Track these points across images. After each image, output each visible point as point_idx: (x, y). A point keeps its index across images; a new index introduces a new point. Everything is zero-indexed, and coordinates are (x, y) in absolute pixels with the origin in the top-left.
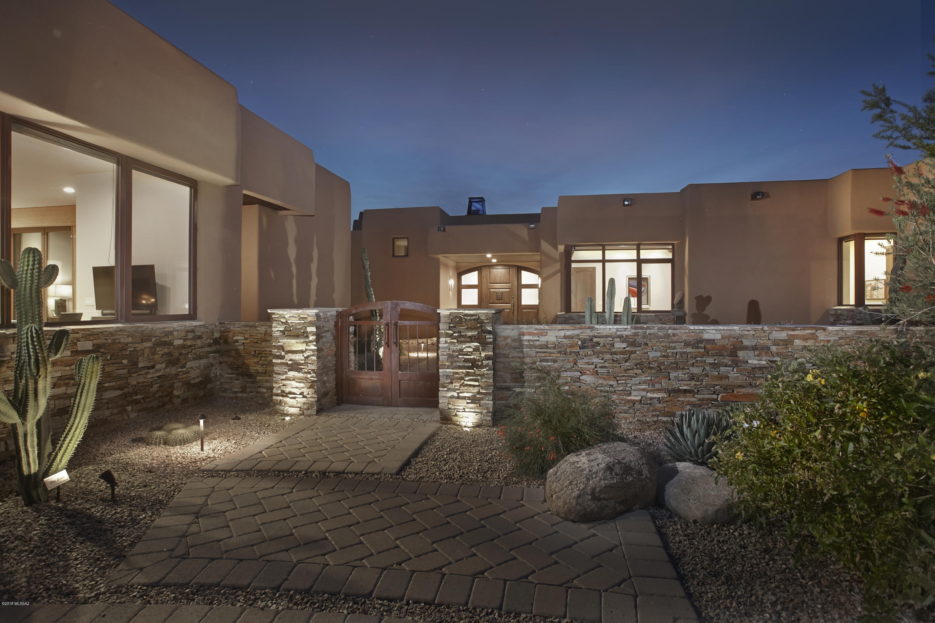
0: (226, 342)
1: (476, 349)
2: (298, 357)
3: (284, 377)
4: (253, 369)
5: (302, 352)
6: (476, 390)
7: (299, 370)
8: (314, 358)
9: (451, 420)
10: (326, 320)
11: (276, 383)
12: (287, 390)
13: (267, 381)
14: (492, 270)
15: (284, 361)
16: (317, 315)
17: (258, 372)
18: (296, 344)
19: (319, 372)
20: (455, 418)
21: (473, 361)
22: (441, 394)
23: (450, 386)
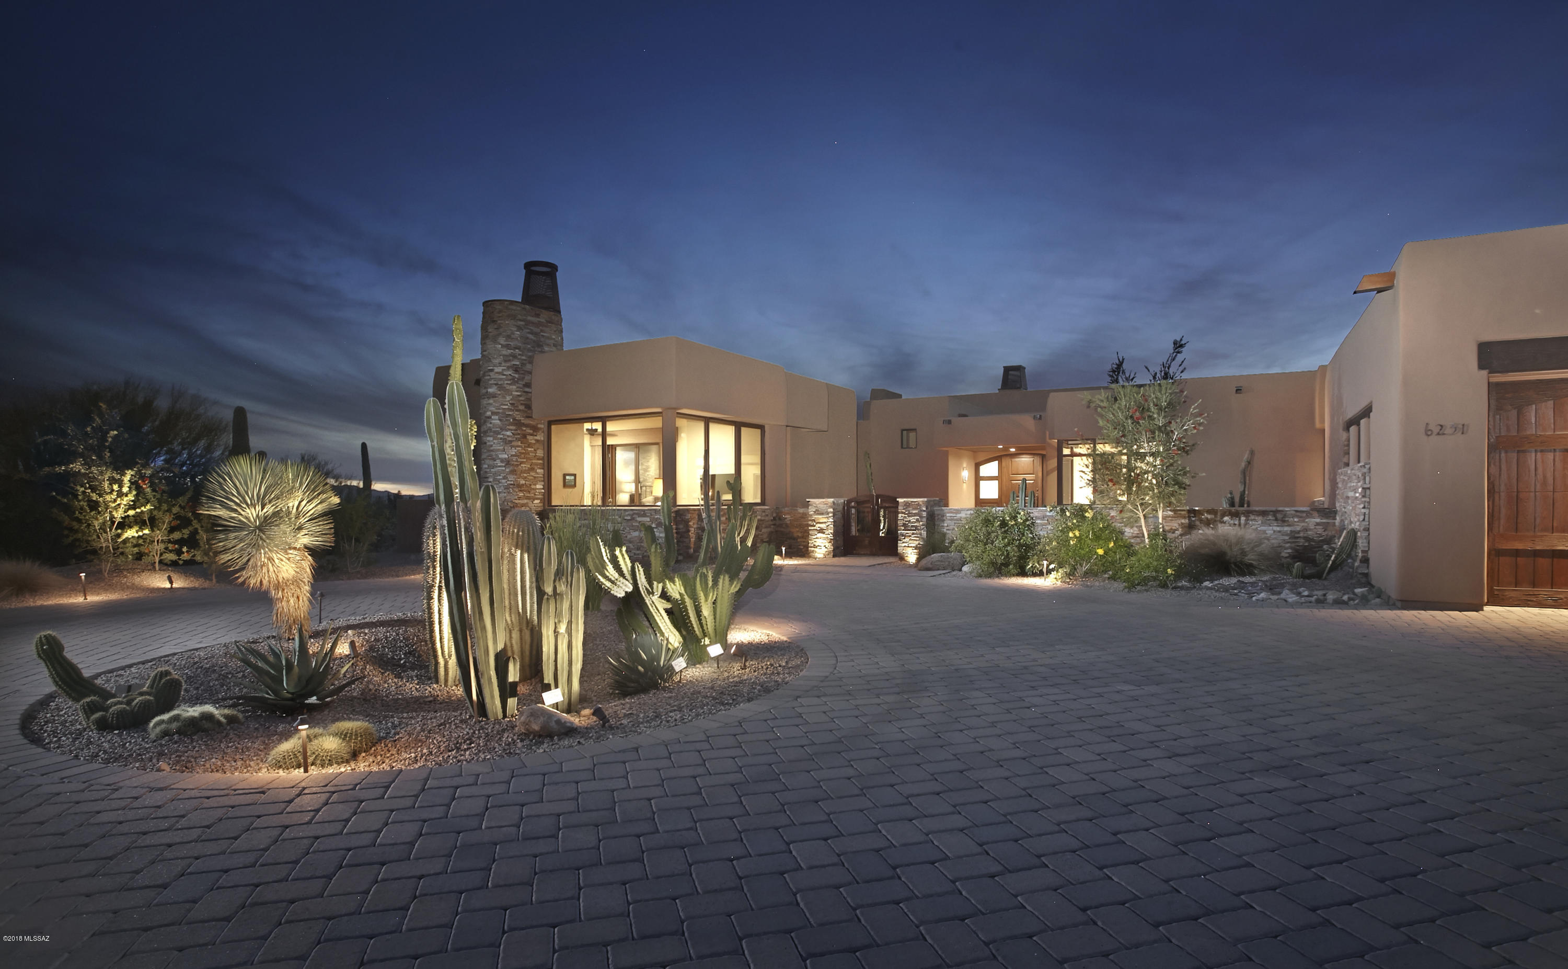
0: (780, 519)
1: (917, 520)
2: (823, 526)
3: (815, 537)
4: (795, 535)
5: (825, 523)
6: (917, 543)
7: (824, 533)
8: (832, 526)
9: (904, 559)
10: (838, 505)
11: (811, 540)
12: (817, 544)
13: (804, 542)
14: (1013, 460)
15: (815, 528)
16: (833, 502)
17: (798, 537)
18: (822, 518)
19: (835, 534)
20: (906, 558)
21: (916, 527)
22: (899, 545)
23: (904, 540)
